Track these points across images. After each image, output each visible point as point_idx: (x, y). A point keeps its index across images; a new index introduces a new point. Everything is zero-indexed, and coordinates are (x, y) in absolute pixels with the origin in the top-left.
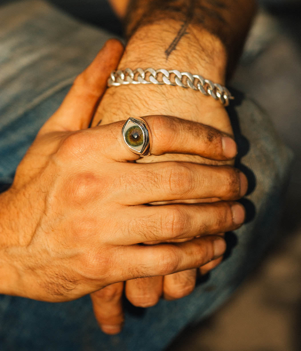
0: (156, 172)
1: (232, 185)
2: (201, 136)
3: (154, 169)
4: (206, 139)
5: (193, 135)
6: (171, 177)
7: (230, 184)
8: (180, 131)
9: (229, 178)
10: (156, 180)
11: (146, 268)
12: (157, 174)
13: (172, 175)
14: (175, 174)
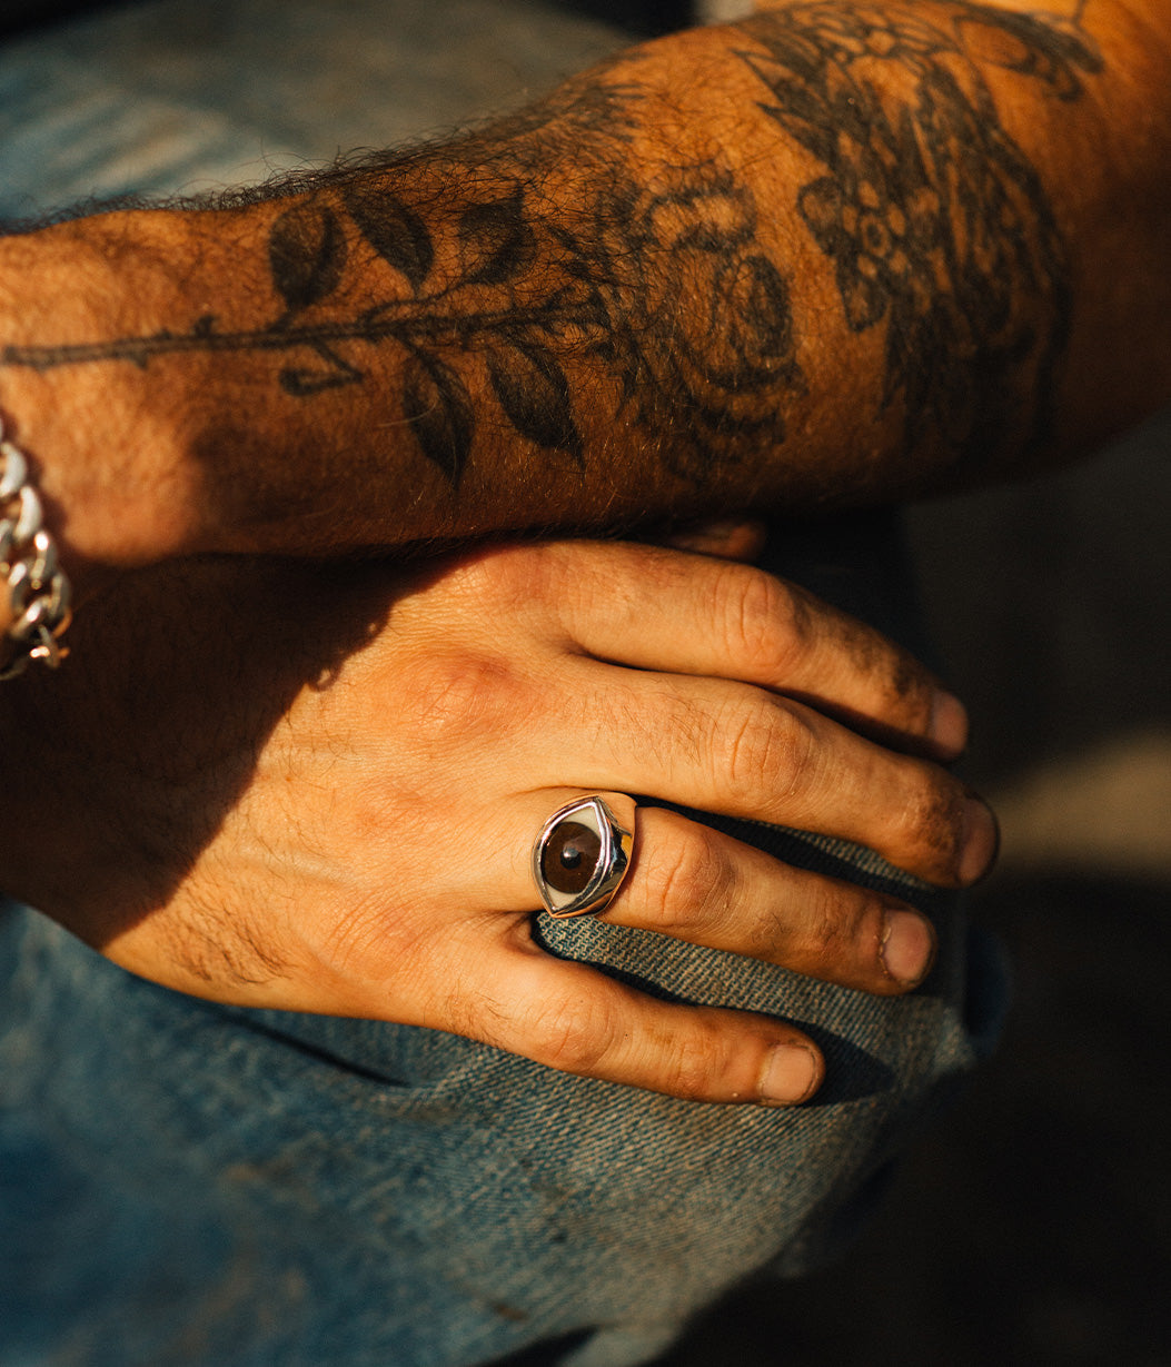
0: (702, 704)
1: (928, 819)
2: (875, 670)
3: (697, 695)
4: (888, 683)
5: (852, 659)
6: (742, 733)
7: (922, 810)
8: (819, 639)
9: (924, 791)
10: (696, 730)
11: (497, 1015)
12: (703, 713)
13: (747, 731)
14: (757, 728)
